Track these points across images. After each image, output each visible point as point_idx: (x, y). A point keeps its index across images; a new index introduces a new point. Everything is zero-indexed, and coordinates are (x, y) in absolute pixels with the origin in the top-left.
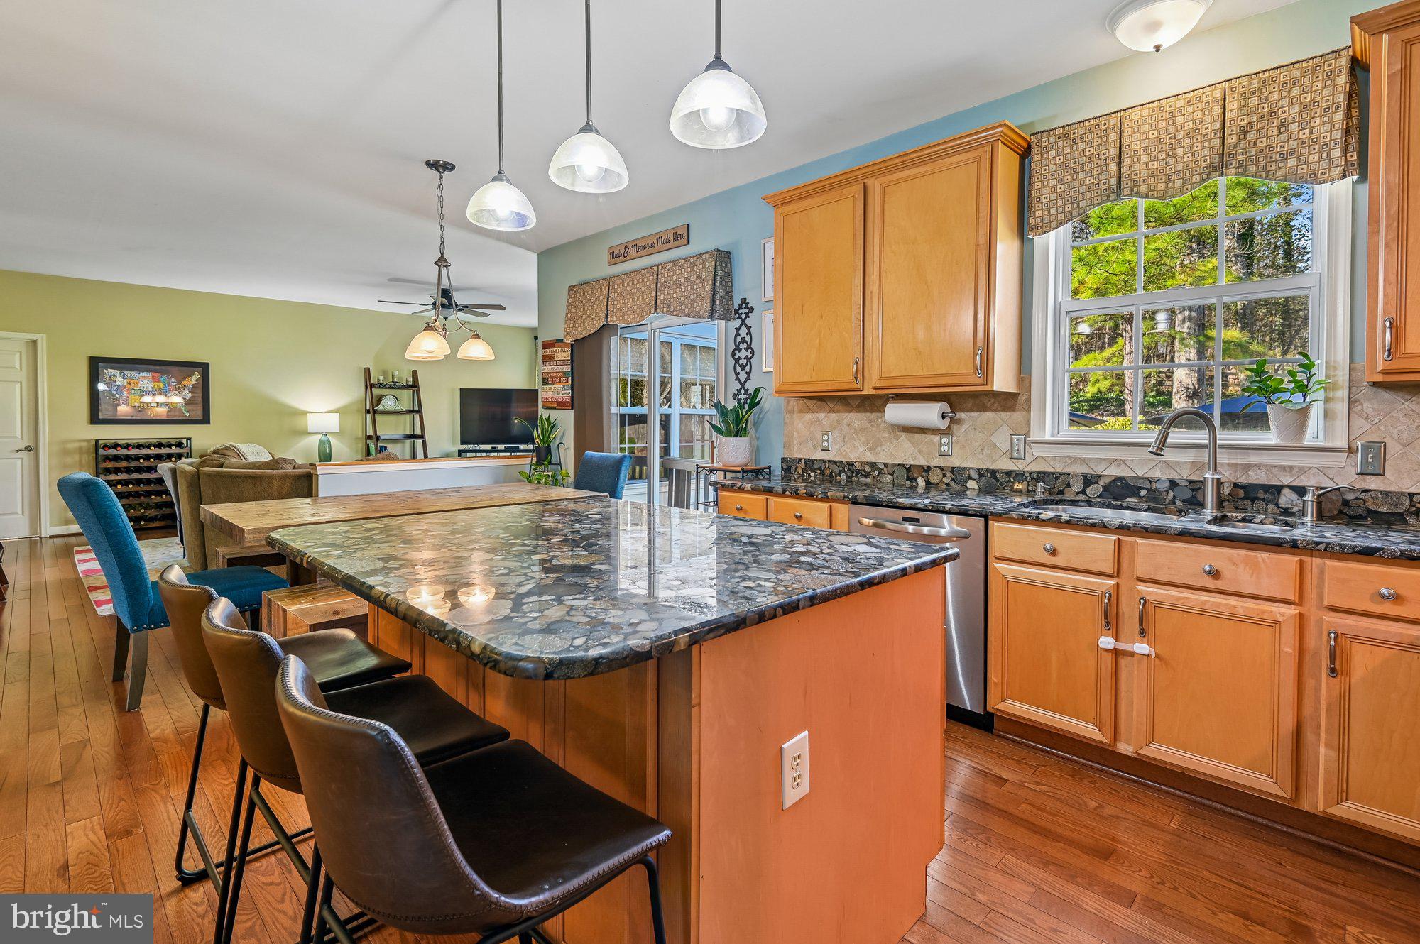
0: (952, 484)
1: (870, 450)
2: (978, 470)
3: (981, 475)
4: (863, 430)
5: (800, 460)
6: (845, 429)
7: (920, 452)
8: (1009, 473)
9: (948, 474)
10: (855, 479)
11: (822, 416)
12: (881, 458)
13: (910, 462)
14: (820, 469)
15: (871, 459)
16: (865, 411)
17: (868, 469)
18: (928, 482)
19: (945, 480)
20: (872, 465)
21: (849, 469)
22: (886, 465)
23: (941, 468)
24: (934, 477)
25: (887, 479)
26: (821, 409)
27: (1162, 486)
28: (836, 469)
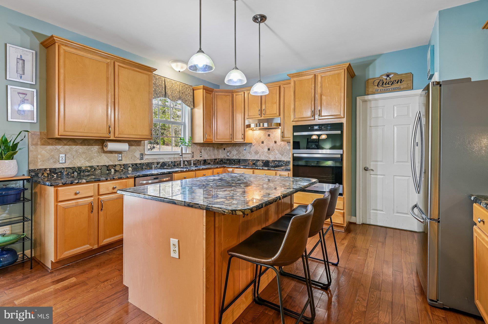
0: (124, 169)
1: (88, 161)
2: (132, 164)
3: (133, 166)
4: (84, 153)
5: (46, 169)
6: (74, 153)
7: (110, 160)
8: (140, 164)
9: (123, 166)
10: (82, 174)
11: (59, 147)
12: (94, 164)
13: (107, 164)
14: (61, 172)
15: (88, 164)
16: (85, 145)
17: (89, 169)
18: (115, 170)
19: (121, 169)
20: (91, 167)
21: (79, 170)
22: (98, 166)
23: (120, 165)
24: (117, 168)
25: (98, 172)
26: (59, 144)
27: (170, 163)
28: (71, 171)
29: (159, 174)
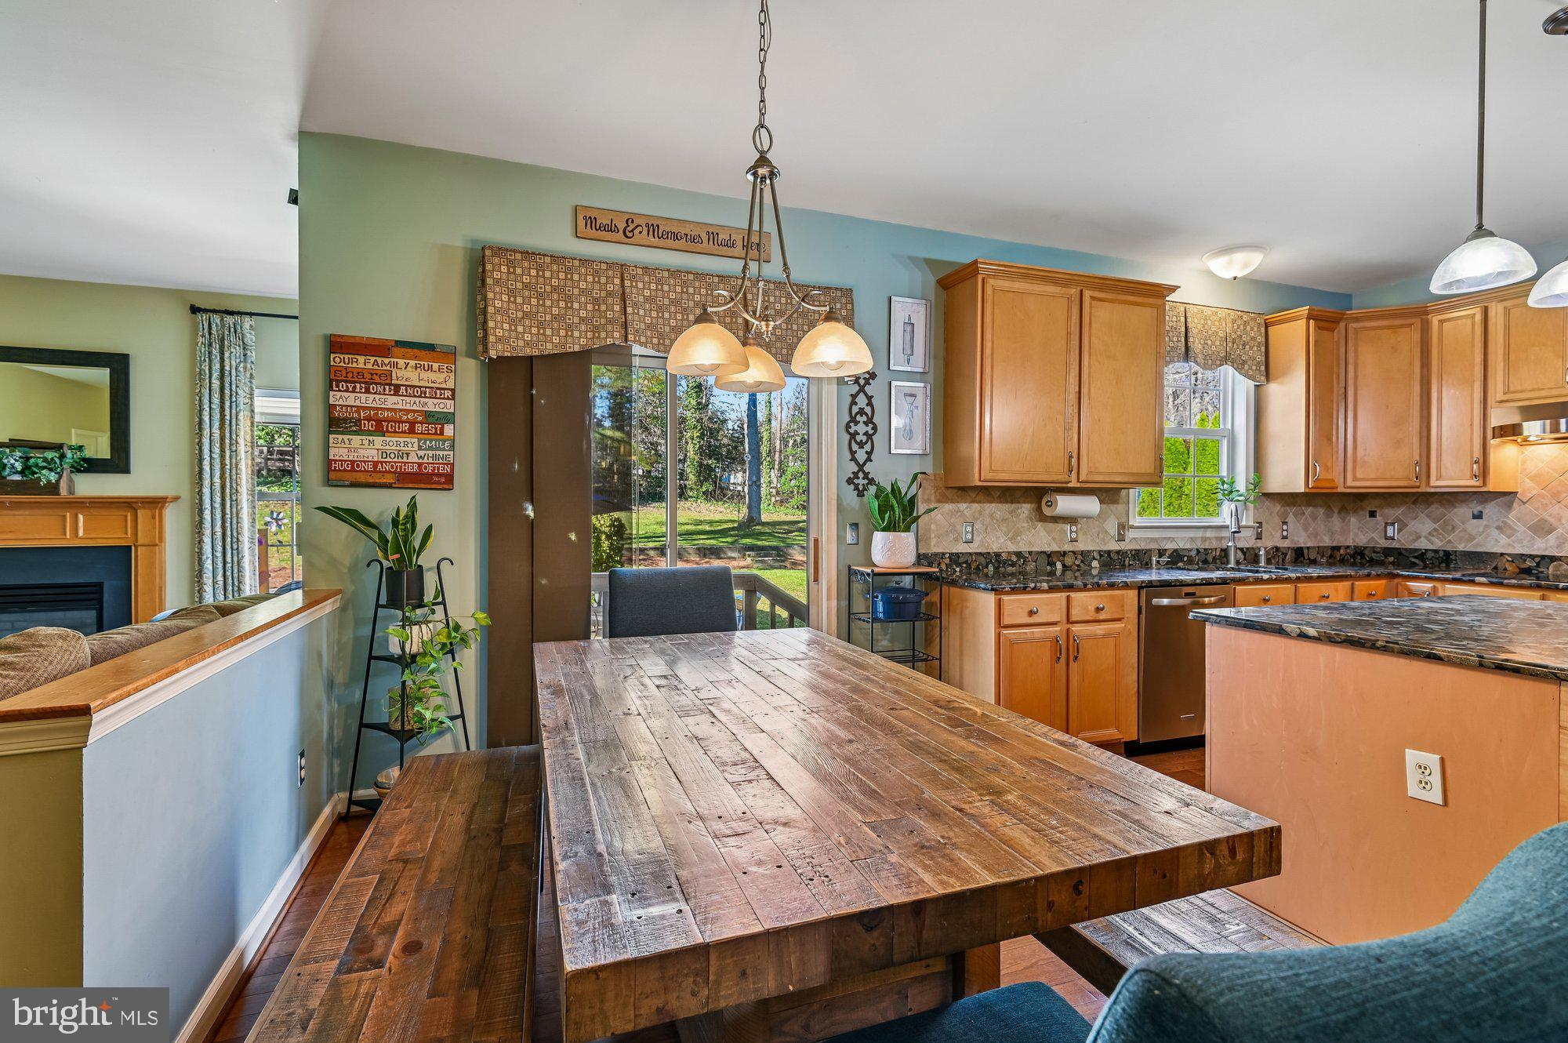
0: (1082, 565)
1: (1011, 539)
2: (1100, 551)
3: (1101, 556)
4: (1004, 520)
5: (944, 554)
6: (988, 520)
7: (1054, 539)
8: (1118, 552)
9: (1079, 557)
10: (1002, 569)
11: (963, 506)
12: (1023, 548)
13: (1048, 549)
14: (966, 562)
15: (1012, 548)
16: (1006, 502)
17: (1014, 558)
18: (1064, 566)
19: (1077, 562)
20: (1019, 554)
21: (996, 560)
22: (1030, 553)
23: (1074, 552)
24: (1069, 561)
25: (1031, 567)
26: (962, 499)
27: (1193, 553)
28: (983, 560)
29: (1198, 581)
